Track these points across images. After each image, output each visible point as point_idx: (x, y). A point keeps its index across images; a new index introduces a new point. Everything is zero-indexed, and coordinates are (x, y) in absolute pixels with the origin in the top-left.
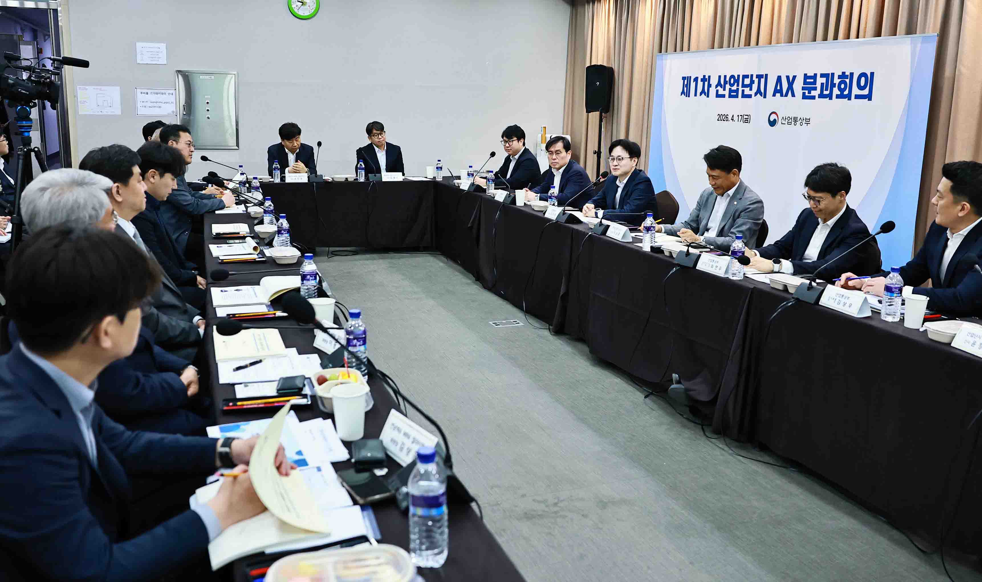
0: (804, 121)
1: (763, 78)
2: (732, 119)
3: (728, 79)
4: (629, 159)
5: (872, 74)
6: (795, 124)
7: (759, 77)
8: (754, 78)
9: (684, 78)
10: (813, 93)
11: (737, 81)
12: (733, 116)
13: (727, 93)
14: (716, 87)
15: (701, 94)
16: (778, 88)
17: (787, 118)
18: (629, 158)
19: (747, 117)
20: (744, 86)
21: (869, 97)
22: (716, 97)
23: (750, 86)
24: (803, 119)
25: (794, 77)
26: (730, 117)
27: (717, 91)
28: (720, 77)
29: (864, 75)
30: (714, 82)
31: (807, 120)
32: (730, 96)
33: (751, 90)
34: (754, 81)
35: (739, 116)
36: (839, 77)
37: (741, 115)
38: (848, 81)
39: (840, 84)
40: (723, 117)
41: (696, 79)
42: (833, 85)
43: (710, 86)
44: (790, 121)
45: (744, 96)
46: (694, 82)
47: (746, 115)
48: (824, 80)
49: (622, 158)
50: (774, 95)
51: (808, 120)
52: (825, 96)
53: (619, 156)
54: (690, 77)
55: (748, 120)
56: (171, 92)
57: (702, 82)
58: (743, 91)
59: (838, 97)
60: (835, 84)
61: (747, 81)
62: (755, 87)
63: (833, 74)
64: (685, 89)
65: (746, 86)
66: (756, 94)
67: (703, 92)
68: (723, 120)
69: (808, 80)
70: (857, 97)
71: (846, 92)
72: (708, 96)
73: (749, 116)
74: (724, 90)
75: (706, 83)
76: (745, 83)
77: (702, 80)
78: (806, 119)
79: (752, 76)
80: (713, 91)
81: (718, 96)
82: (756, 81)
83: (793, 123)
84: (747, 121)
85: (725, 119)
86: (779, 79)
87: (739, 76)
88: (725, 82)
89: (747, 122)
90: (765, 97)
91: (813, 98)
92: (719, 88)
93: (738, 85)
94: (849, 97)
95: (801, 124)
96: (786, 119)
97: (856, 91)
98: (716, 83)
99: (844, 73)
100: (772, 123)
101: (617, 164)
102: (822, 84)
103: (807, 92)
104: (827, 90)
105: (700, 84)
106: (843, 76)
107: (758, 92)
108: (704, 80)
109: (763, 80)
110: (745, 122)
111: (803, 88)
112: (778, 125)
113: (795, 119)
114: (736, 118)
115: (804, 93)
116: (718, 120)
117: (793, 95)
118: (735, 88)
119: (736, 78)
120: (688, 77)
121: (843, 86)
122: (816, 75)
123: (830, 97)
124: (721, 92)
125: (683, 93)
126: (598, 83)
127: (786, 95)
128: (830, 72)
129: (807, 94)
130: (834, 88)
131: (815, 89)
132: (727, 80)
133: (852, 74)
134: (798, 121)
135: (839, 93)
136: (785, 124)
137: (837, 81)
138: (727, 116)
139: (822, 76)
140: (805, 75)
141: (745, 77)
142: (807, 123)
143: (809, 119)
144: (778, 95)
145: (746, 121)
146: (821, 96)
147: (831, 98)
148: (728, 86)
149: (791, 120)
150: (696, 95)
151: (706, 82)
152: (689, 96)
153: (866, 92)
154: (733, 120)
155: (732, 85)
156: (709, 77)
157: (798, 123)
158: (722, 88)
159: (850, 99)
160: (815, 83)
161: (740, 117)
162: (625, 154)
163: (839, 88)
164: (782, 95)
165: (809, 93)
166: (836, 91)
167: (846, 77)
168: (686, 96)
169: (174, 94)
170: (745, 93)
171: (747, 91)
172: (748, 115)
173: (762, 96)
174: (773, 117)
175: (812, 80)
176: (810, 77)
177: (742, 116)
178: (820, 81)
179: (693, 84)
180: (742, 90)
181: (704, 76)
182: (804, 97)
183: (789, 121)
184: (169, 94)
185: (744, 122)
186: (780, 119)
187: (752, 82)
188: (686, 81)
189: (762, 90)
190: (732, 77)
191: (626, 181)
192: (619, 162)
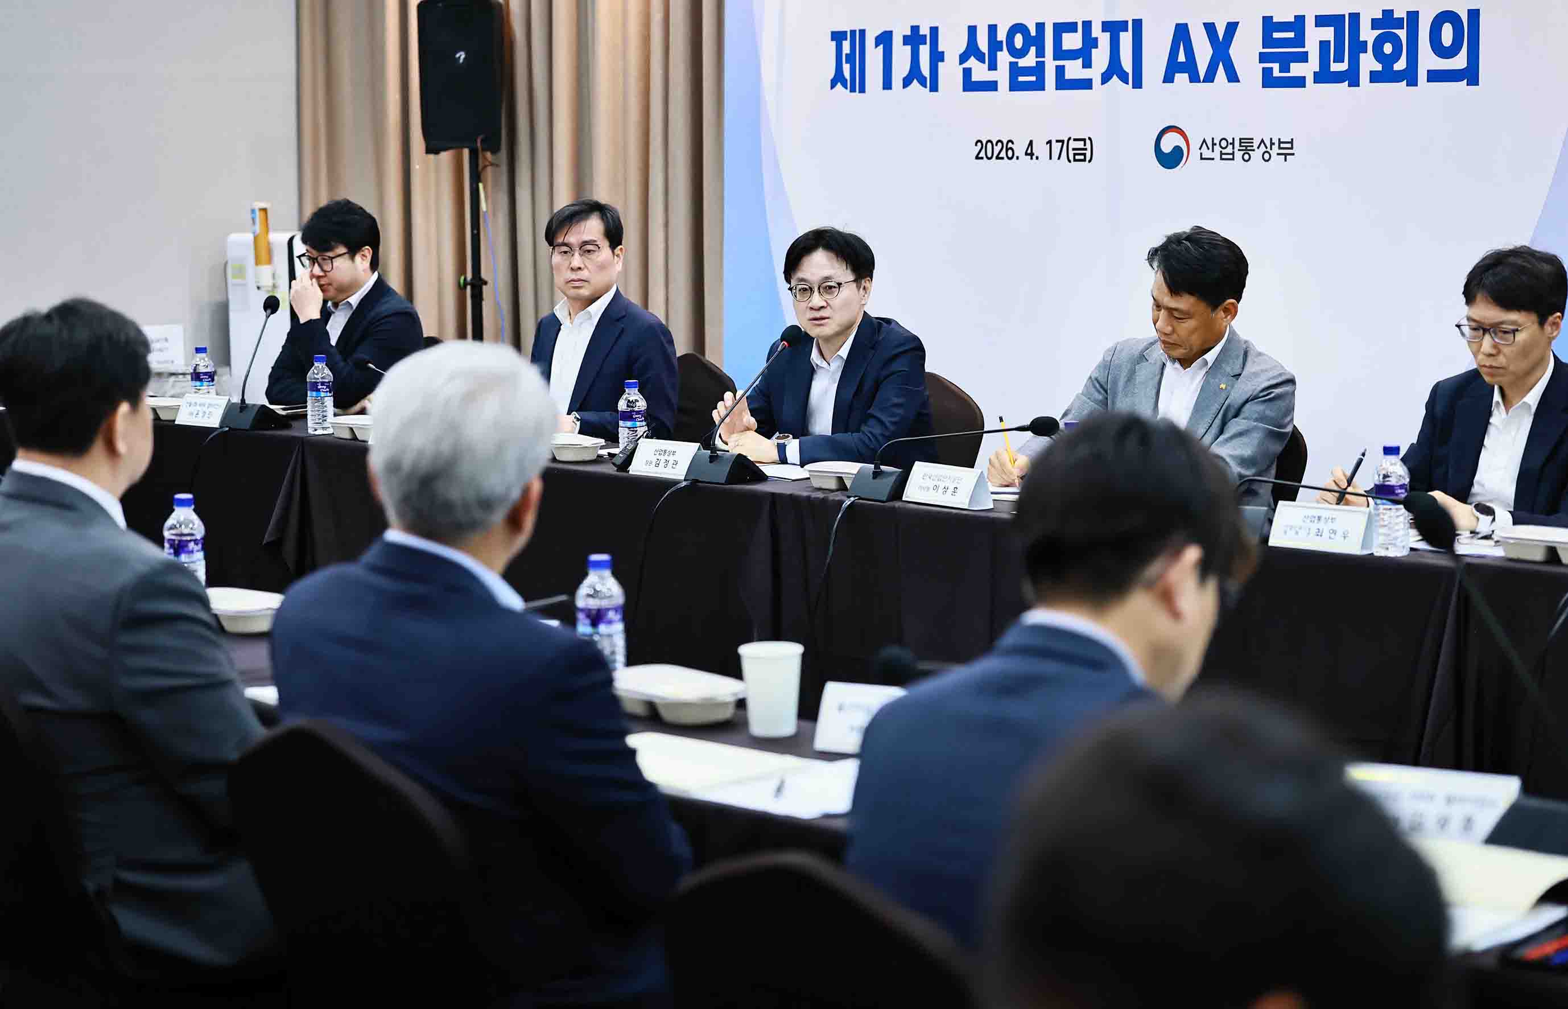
0: (1275, 147)
1: (1127, 30)
2: (1026, 154)
3: (1002, 36)
4: (854, 285)
5: (1474, 15)
6: (1246, 157)
7: (1114, 28)
8: (1096, 31)
9: (838, 37)
10: (1296, 69)
11: (1038, 41)
12: (1031, 142)
13: (1002, 75)
14: (963, 58)
15: (907, 82)
16: (1182, 58)
17: (1216, 141)
18: (854, 281)
19: (1080, 145)
20: (1060, 53)
21: (1470, 75)
22: (965, 89)
23: (1085, 55)
24: (1272, 144)
25: (1232, 28)
26: (1020, 149)
27: (967, 72)
28: (972, 30)
29: (1447, 16)
30: (952, 44)
31: (1282, 145)
32: (1015, 86)
33: (1087, 64)
34: (1096, 39)
35: (1054, 143)
36: (1375, 24)
37: (1057, 141)
38: (1402, 34)
39: (1379, 43)
40: (997, 149)
41: (885, 39)
42: (1360, 47)
43: (937, 57)
44: (1229, 150)
45: (1063, 83)
46: (876, 46)
47: (1075, 140)
48: (1328, 33)
49: (839, 284)
50: (1168, 78)
51: (1289, 146)
52: (1337, 78)
53: (827, 279)
54: (863, 32)
55: (1084, 155)
57: (909, 48)
58: (1060, 71)
59: (1375, 77)
60: (1366, 42)
61: (1072, 41)
62: (1101, 57)
63: (1355, 17)
64: (846, 68)
65: (1072, 55)
66: (1106, 78)
67: (914, 75)
68: (998, 158)
69: (1276, 35)
70: (1435, 76)
71: (1401, 65)
72: (934, 88)
73: (1088, 142)
74: (993, 67)
75: (925, 51)
76: (1066, 46)
77: (906, 40)
78: (1280, 142)
79: (1087, 25)
80: (950, 72)
81: (970, 85)
82: (1104, 39)
83: (1238, 155)
84: (1082, 157)
85: (1003, 154)
86: (1182, 33)
87: (1040, 27)
88: (995, 46)
89: (1084, 160)
90: (1138, 84)
91: (1299, 82)
92: (972, 63)
93: (1040, 53)
94: (1410, 77)
95: (1267, 156)
96: (1214, 144)
97: (1428, 60)
98: (963, 47)
99: (1388, 13)
100: (1171, 160)
101: (825, 304)
102: (1324, 45)
103: (1276, 67)
104: (1339, 59)
105: (902, 56)
106: (1386, 21)
107: (1114, 70)
108: (914, 39)
109: (1126, 39)
110: (1075, 160)
111: (1263, 58)
112: (1192, 163)
113: (1246, 145)
114: (1040, 149)
115: (1267, 73)
116: (977, 158)
117: (1233, 77)
118: (1029, 60)
119: (1033, 33)
120: (853, 32)
121: (1388, 48)
122: (1300, 19)
123: (1352, 78)
124: (980, 72)
125: (838, 79)
126: (461, 56)
127: (1210, 77)
128: (1345, 10)
129: (1276, 73)
130: (1362, 56)
131: (1303, 58)
132: (999, 39)
133: (1413, 17)
134: (1255, 147)
135: (1378, 67)
136: (1213, 159)
137: (1368, 34)
138: (1010, 145)
139: (1321, 21)
140: (1267, 21)
141: (1062, 28)
142: (1286, 155)
143: (1291, 143)
144: (1182, 78)
145: (1077, 157)
146: (1323, 76)
147: (1355, 82)
148: (1004, 58)
149: (1230, 147)
150: (887, 85)
151: (921, 47)
152: (862, 90)
153: (1460, 62)
154: (1032, 155)
155: (1022, 53)
156: (934, 31)
157: (1256, 155)
158: (984, 62)
159: (1413, 82)
160: (1300, 40)
161: (1056, 147)
162: (841, 272)
163: (1378, 54)
164: (1194, 78)
165: (1285, 68)
166: (1368, 63)
167: (1399, 23)
168: (853, 90)
170: (1067, 77)
171: (1074, 69)
172: (1084, 140)
173: (1127, 83)
174: (1169, 143)
175: (1291, 35)
176: (1284, 26)
177: (1062, 141)
178: (1315, 36)
179: (874, 56)
180: (1057, 67)
181: (915, 29)
182: (1269, 81)
183: (1224, 151)
185: (1071, 157)
186: (1195, 144)
187: (1090, 43)
188: (846, 47)
189: (1127, 63)
190: (1018, 28)
191: (844, 352)
192: (828, 297)
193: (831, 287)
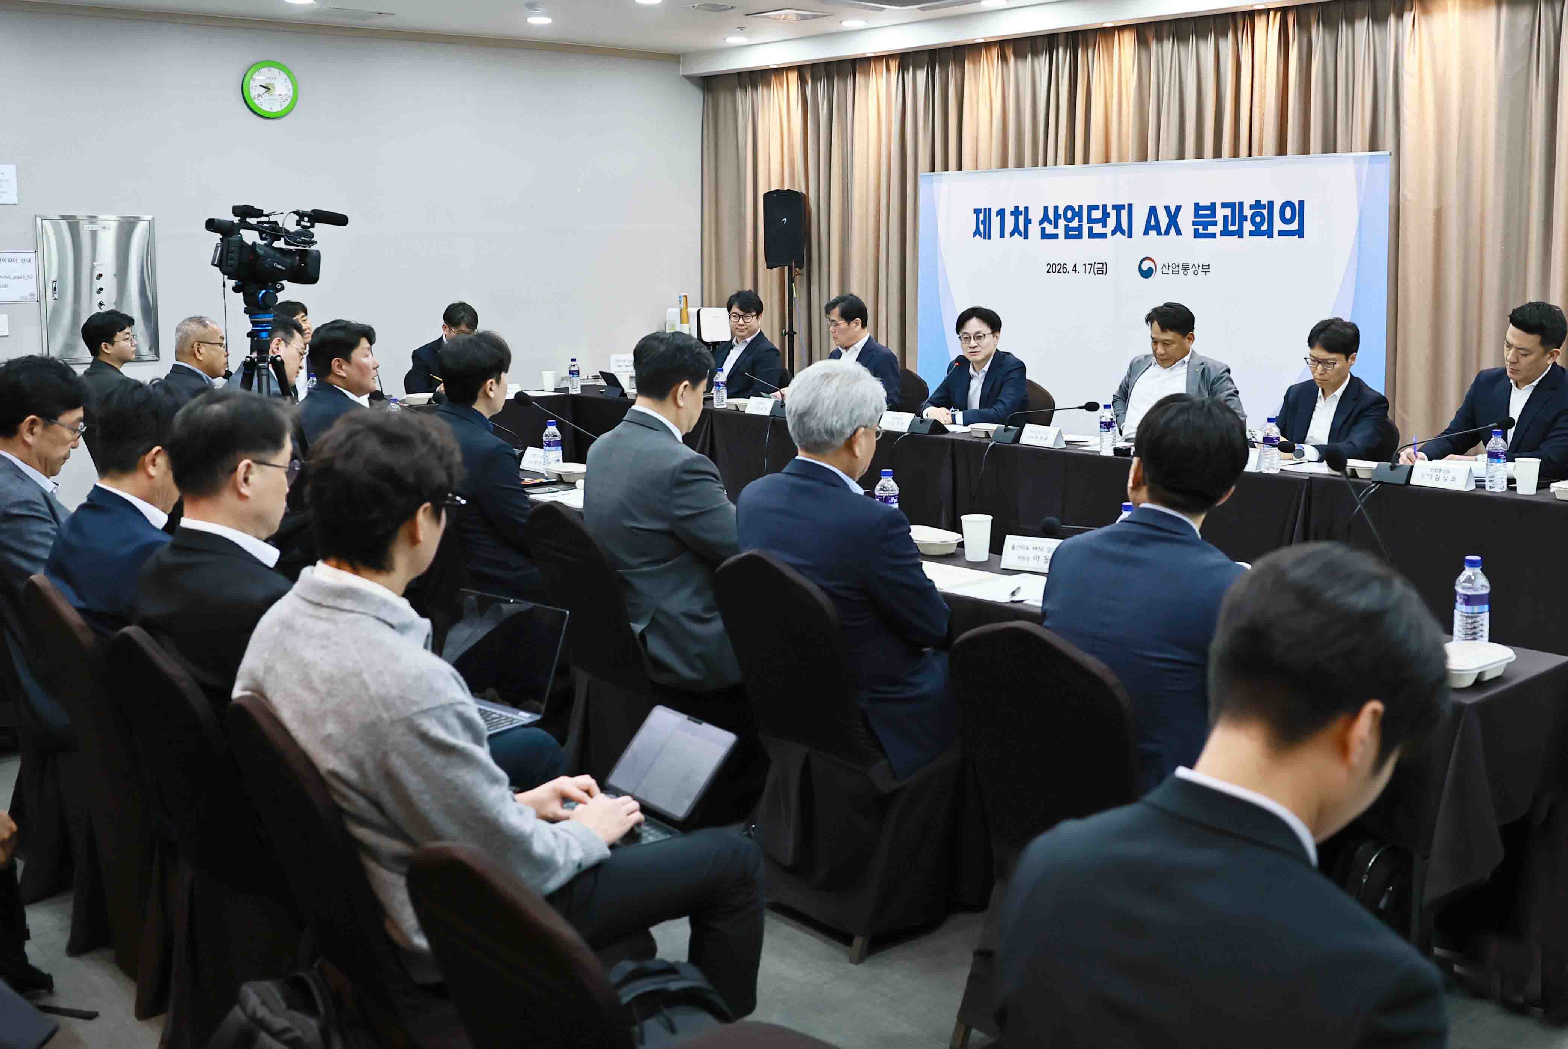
0: (1200, 268)
1: (1125, 209)
2: (1073, 270)
3: (1061, 212)
4: (992, 335)
5: (1301, 203)
6: (1186, 273)
7: (1118, 208)
8: (1109, 209)
9: (977, 211)
10: (1211, 229)
11: (1079, 214)
12: (1075, 265)
13: (1061, 231)
14: (1041, 222)
15: (1012, 234)
16: (1153, 223)
17: (1170, 265)
18: (992, 333)
19: (1101, 266)
20: (1090, 220)
21: (1300, 233)
22: (1042, 238)
23: (1103, 221)
24: (1199, 266)
25: (1178, 208)
26: (1070, 268)
27: (1043, 229)
28: (1046, 209)
29: (1287, 204)
30: (1036, 215)
31: (1204, 267)
32: (1067, 236)
33: (1104, 226)
34: (1109, 213)
35: (1087, 265)
36: (1252, 207)
37: (1089, 264)
38: (1265, 212)
39: (1253, 217)
40: (1058, 268)
41: (1001, 213)
42: (1243, 218)
43: (1028, 222)
44: (1177, 269)
45: (1092, 235)
46: (997, 216)
47: (1098, 264)
48: (1227, 212)
49: (984, 335)
50: (1146, 233)
51: (1207, 267)
52: (1232, 234)
53: (978, 332)
54: (990, 209)
55: (1103, 271)
56: (26, 256)
57: (1013, 217)
58: (1090, 229)
59: (1251, 234)
60: (1247, 216)
61: (1097, 214)
62: (1111, 222)
63: (1241, 204)
64: (981, 227)
65: (1096, 221)
66: (1114, 233)
67: (1016, 231)
68: (1058, 272)
69: (1201, 212)
70: (1282, 233)
71: (1264, 227)
72: (1026, 237)
73: (1104, 265)
74: (1056, 226)
75: (1021, 219)
76: (1093, 217)
77: (1012, 213)
78: (1203, 266)
79: (1104, 206)
80: (1034, 230)
81: (1044, 236)
82: (1113, 213)
83: (1181, 272)
84: (1101, 272)
85: (1061, 270)
86: (1153, 211)
87: (1081, 207)
88: (1057, 216)
89: (1102, 274)
90: (1130, 236)
91: (1213, 236)
92: (1046, 225)
93: (1081, 220)
94: (1269, 234)
95: (1196, 273)
96: (1169, 266)
97: (1278, 225)
98: (1041, 216)
99: (1258, 202)
100: (1147, 274)
101: (976, 345)
102: (1226, 218)
103: (1201, 228)
104: (1233, 224)
105: (1010, 221)
106: (1257, 206)
107: (1118, 228)
108: (1016, 212)
109: (1124, 213)
110: (1098, 274)
111: (1194, 223)
112: (1157, 275)
113: (1185, 267)
114: (1080, 268)
115: (1196, 231)
116: (1048, 272)
117: (1179, 233)
118: (1075, 223)
119: (1077, 210)
120: (985, 209)
121: (1258, 219)
122: (1213, 205)
123: (1240, 234)
124: (1050, 229)
125: (977, 232)
126: (785, 220)
127: (1167, 232)
128: (1236, 200)
129: (1201, 231)
130: (1245, 223)
131: (1215, 224)
132: (1059, 213)
133: (1271, 203)
134: (1190, 268)
135: (1253, 229)
136: (1168, 274)
137: (1248, 212)
138: (1065, 266)
139: (1224, 205)
140: (1197, 205)
141: (1091, 208)
142: (1206, 272)
143: (1209, 266)
144: (1153, 233)
145: (1099, 272)
146: (1225, 233)
147: (1241, 236)
148: (1062, 223)
149: (1177, 268)
150: (1002, 235)
151: (1020, 217)
152: (989, 238)
153: (1294, 226)
154: (1076, 271)
155: (1071, 220)
156: (1026, 209)
157: (1191, 272)
158: (1051, 224)
159: (1271, 236)
160: (1213, 215)
161: (1088, 267)
162: (985, 329)
163: (1253, 222)
164: (1159, 233)
165: (1205, 229)
166: (1248, 226)
167: (1263, 207)
168: (985, 238)
169: (33, 260)
170: (1094, 232)
171: (1097, 228)
172: (1102, 264)
173: (1124, 235)
174: (1146, 266)
175: (1209, 212)
176: (1205, 208)
177: (1091, 264)
178: (1221, 213)
179: (996, 221)
180: (1089, 227)
181: (1017, 208)
182: (1197, 235)
183: (1174, 270)
184: (23, 260)
185: (1096, 272)
186: (1159, 266)
187: (1106, 215)
188: (981, 216)
189: (1124, 225)
190: (1069, 208)
191: (986, 368)
192: (978, 341)
193: (980, 337)
